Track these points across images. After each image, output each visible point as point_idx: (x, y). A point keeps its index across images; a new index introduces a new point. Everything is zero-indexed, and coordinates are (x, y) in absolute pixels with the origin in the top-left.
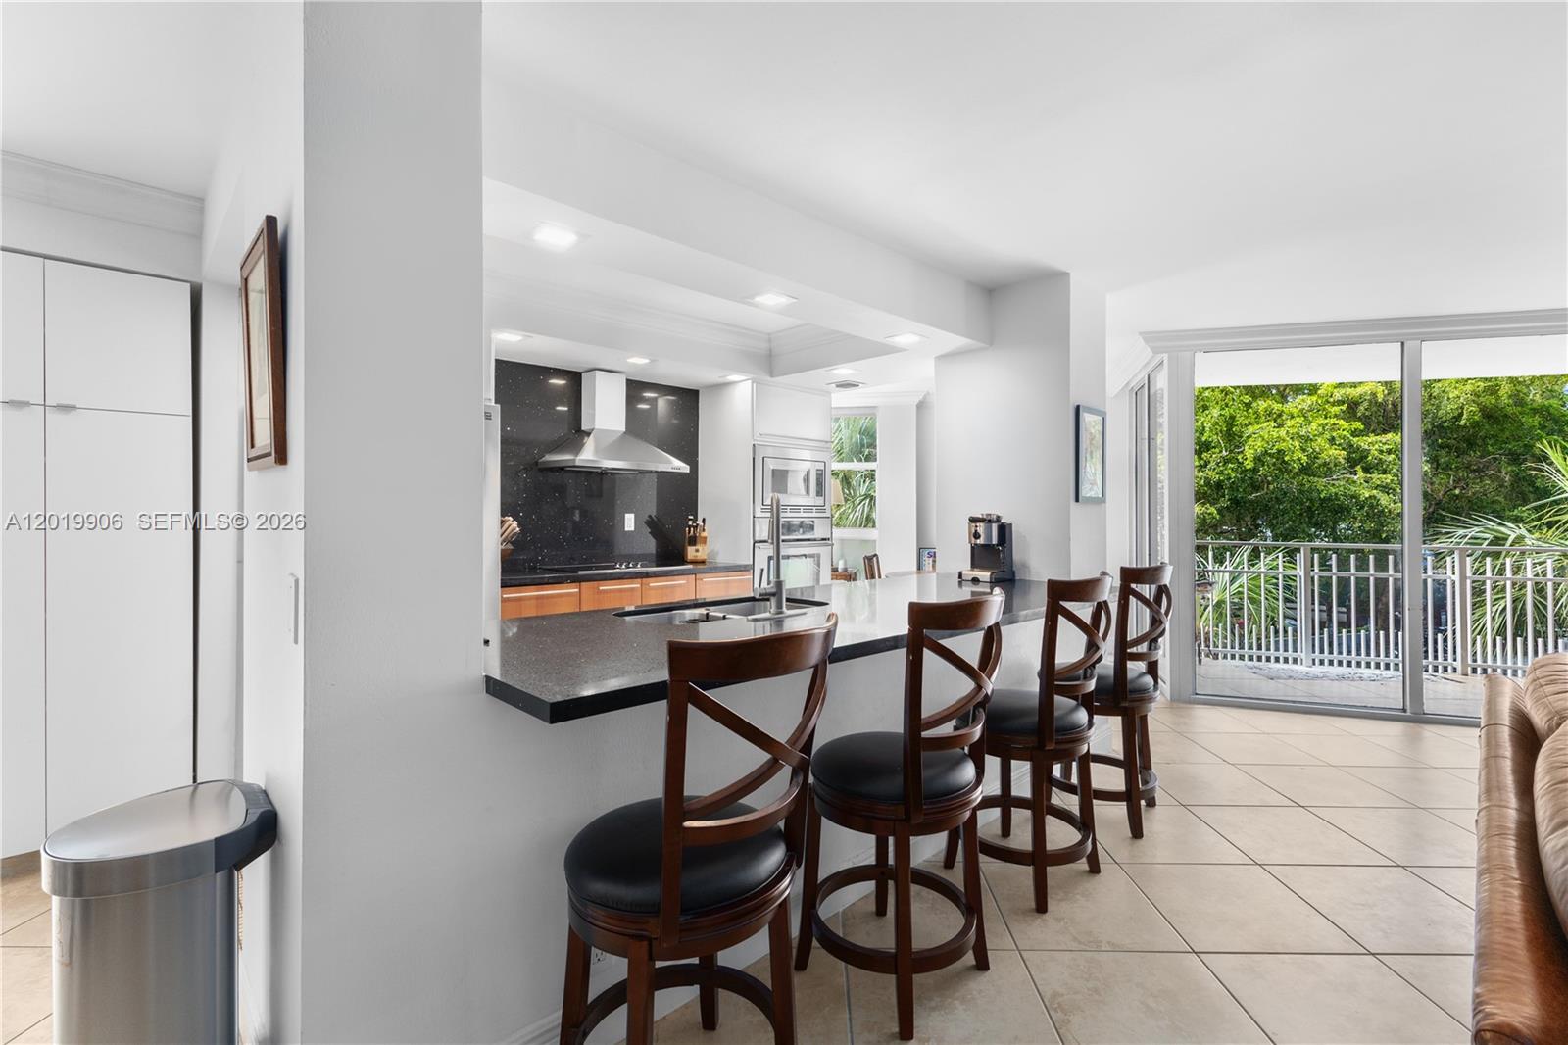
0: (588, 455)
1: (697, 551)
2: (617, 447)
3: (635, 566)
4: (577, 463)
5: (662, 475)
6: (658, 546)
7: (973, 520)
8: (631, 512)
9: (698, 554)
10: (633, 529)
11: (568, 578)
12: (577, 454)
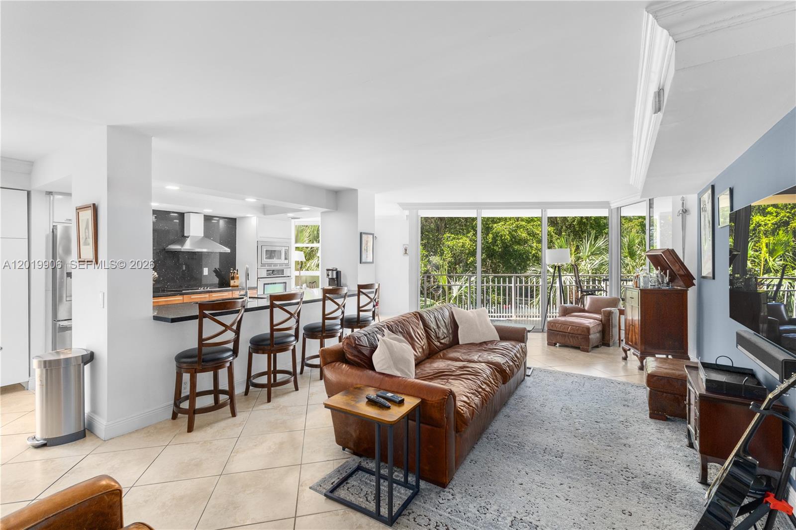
0: (188, 246)
1: (235, 282)
2: (200, 242)
3: (207, 288)
4: (182, 250)
5: (221, 253)
6: (219, 281)
7: (328, 270)
8: (206, 267)
9: (236, 283)
10: (207, 274)
11: (179, 294)
12: (182, 246)
